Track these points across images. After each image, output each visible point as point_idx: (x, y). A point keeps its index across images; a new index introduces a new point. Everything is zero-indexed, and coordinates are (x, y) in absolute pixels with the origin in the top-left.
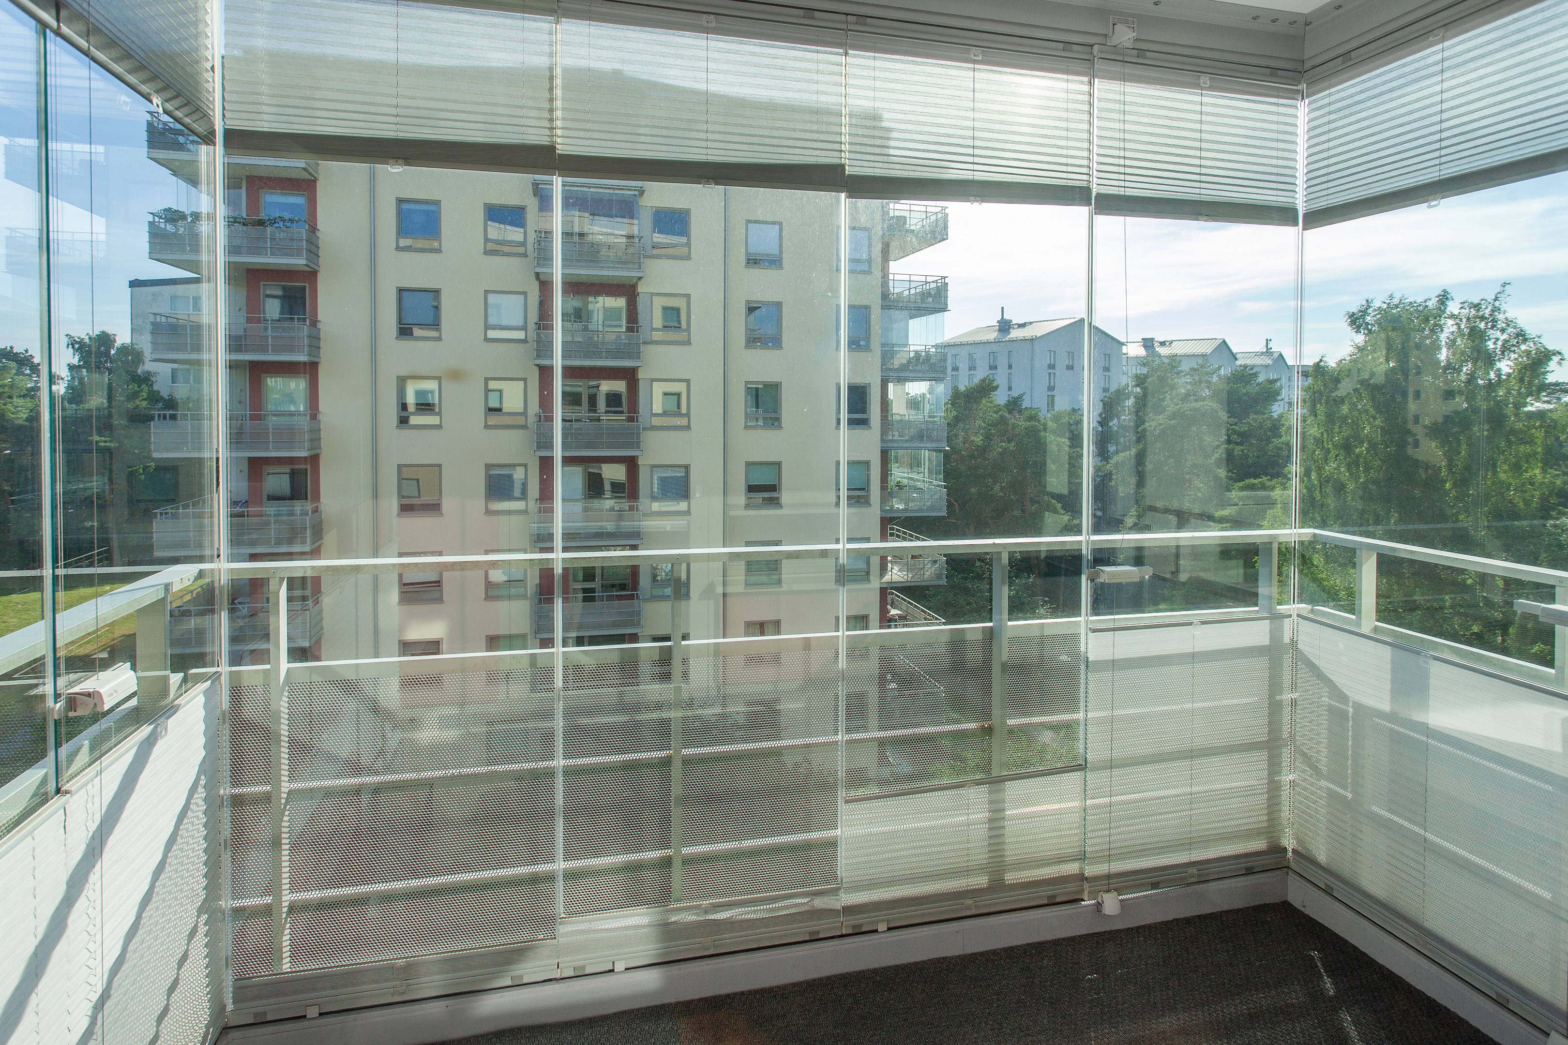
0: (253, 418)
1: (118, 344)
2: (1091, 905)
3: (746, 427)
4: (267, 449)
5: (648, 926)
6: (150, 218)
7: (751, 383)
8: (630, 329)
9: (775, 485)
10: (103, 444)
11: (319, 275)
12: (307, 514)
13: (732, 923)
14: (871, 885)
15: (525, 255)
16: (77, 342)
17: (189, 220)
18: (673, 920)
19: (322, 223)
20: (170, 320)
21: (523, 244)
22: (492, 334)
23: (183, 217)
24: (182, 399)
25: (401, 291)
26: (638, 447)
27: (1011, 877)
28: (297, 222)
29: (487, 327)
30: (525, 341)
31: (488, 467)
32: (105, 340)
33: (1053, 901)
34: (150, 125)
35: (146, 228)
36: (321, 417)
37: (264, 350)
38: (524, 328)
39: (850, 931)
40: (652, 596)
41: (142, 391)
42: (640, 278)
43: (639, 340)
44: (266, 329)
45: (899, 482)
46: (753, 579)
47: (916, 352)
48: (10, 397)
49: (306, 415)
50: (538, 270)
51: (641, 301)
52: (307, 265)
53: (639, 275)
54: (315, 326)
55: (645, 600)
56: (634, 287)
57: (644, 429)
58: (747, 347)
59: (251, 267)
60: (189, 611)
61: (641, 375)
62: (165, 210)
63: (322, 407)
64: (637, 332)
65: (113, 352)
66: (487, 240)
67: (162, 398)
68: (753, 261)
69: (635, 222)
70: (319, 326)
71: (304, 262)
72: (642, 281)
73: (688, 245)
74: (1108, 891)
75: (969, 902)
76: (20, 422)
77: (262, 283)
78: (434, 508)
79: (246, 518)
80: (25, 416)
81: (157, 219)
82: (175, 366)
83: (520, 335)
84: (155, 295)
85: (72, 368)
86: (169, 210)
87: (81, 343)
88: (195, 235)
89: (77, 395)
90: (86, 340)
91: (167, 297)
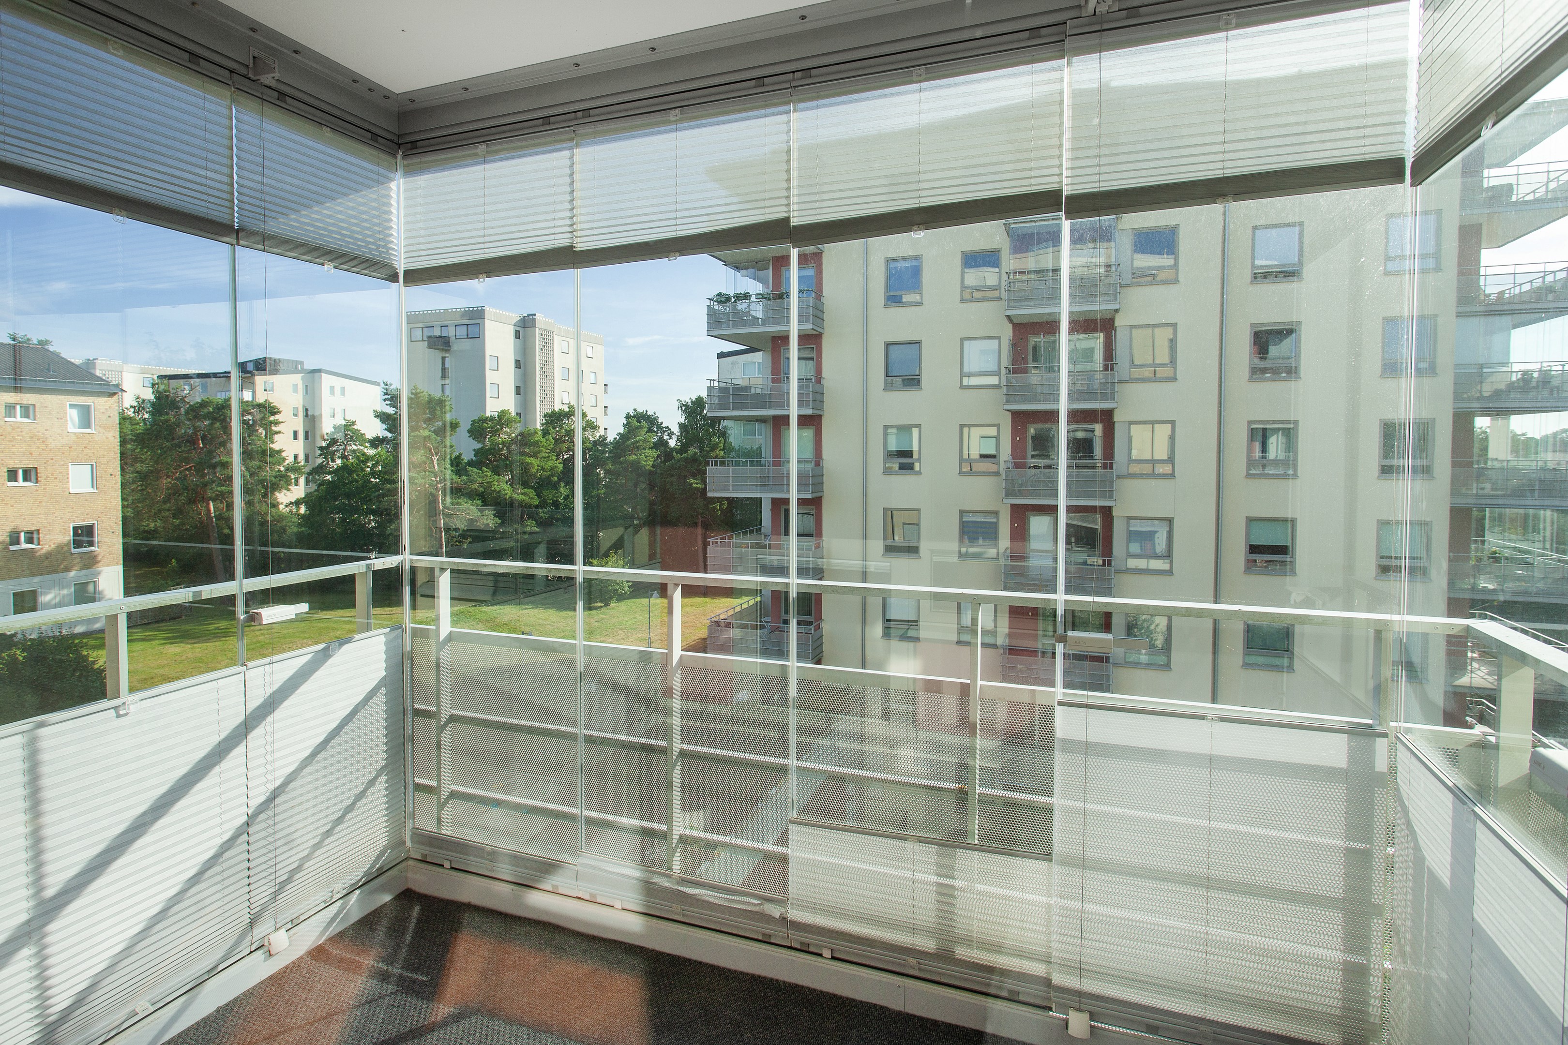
0: (775, 464)
2: (1059, 1019)
3: (1249, 476)
4: (783, 491)
5: (636, 879)
6: (708, 302)
7: (1254, 422)
8: (1106, 368)
9: (1286, 547)
10: (695, 486)
11: (823, 336)
12: (811, 550)
13: (697, 900)
14: (814, 908)
15: (999, 299)
16: (683, 405)
17: (733, 300)
18: (654, 881)
19: (827, 290)
20: (721, 384)
21: (997, 288)
22: (965, 381)
23: (728, 299)
25: (888, 345)
26: (1111, 496)
27: (961, 952)
28: (807, 291)
29: (962, 375)
30: (997, 387)
31: (962, 513)
33: (1015, 998)
35: (705, 311)
36: (824, 464)
37: (781, 405)
38: (997, 373)
39: (798, 946)
40: (1126, 662)
41: (720, 442)
42: (1117, 311)
43: (1114, 378)
45: (1495, 553)
46: (1253, 659)
47: (1525, 373)
48: (644, 449)
49: (812, 462)
50: (1009, 313)
51: (1121, 336)
52: (816, 329)
53: (1117, 307)
54: (820, 383)
55: (1116, 665)
56: (1111, 321)
57: (1118, 477)
58: (1251, 380)
59: (775, 335)
60: (731, 623)
61: (1117, 418)
62: (718, 295)
64: (1112, 370)
65: (704, 412)
66: (963, 287)
68: (1262, 276)
69: (1112, 244)
70: (823, 382)
71: (811, 327)
72: (1120, 313)
73: (1176, 266)
74: (1080, 1010)
75: (911, 960)
76: (648, 468)
77: (782, 348)
78: (913, 550)
79: (768, 550)
81: (712, 303)
83: (994, 380)
84: (733, 363)
85: (681, 426)
86: (720, 295)
87: (686, 405)
88: (736, 312)
89: (683, 449)
90: (690, 404)
91: (741, 365)
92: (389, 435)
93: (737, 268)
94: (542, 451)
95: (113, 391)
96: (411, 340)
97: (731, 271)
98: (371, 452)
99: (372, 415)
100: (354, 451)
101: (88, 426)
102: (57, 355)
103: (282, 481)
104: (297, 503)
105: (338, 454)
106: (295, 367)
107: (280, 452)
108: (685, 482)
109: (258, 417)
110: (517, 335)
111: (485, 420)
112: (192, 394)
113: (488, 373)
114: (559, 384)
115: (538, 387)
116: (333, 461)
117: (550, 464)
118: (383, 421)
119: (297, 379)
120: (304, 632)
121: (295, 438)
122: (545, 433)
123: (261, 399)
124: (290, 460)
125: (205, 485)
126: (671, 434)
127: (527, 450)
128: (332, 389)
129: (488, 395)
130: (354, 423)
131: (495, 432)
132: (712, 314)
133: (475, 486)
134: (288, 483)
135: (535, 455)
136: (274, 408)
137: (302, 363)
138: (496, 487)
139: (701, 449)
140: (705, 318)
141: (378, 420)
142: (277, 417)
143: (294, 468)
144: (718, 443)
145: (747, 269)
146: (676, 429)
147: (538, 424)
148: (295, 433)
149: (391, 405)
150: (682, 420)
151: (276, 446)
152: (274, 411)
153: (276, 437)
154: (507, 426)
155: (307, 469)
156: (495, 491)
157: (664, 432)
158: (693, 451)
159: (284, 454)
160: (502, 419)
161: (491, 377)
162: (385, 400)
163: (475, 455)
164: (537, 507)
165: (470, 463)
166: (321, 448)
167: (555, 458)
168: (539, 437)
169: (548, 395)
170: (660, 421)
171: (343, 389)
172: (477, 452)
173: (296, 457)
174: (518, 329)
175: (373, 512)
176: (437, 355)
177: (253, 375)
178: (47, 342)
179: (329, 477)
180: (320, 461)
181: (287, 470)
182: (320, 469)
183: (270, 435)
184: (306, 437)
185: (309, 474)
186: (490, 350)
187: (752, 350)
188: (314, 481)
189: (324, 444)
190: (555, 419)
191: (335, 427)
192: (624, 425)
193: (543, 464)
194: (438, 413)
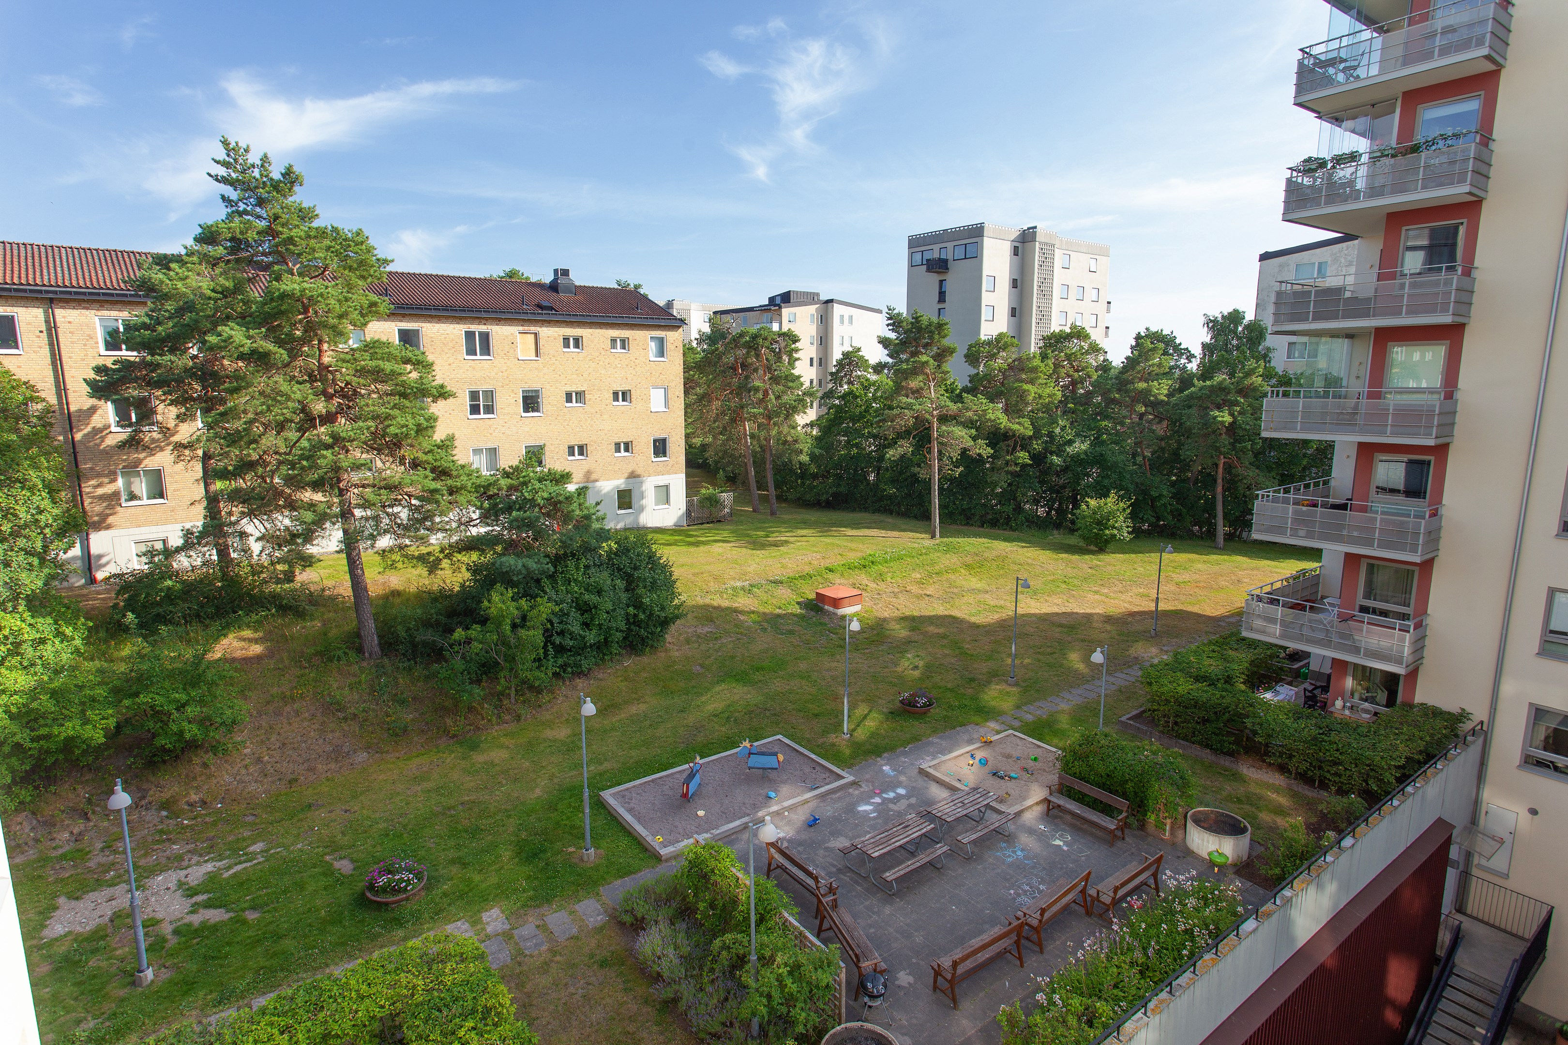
0: (1371, 395)
1: (1245, 322)
4: (1383, 433)
6: (1288, 174)
10: (1219, 419)
11: (1485, 206)
12: (1423, 516)
16: (1211, 321)
17: (1329, 165)
19: (1499, 129)
20: (1295, 287)
23: (1323, 164)
24: (1295, 374)
28: (1465, 135)
32: (1235, 317)
34: (1300, 63)
35: (1283, 186)
36: (1458, 395)
37: (1396, 312)
41: (1259, 367)
44: (1402, 286)
48: (1157, 375)
49: (1439, 393)
52: (1470, 193)
54: (1469, 275)
59: (1393, 210)
60: (1278, 600)
62: (1305, 161)
63: (1462, 383)
65: (1240, 329)
67: (1276, 374)
70: (1475, 274)
71: (1466, 188)
77: (1404, 228)
79: (1348, 512)
80: (1166, 392)
81: (1295, 174)
82: (1293, 339)
84: (1281, 266)
85: (1205, 346)
86: (1309, 160)
87: (1215, 321)
88: (1331, 184)
89: (1206, 372)
90: (1219, 319)
91: (1293, 267)
92: (890, 360)
93: (1337, 120)
94: (1040, 377)
95: (678, 323)
96: (912, 265)
97: (1327, 126)
98: (874, 377)
99: (876, 340)
100: (859, 377)
101: (663, 356)
102: (645, 297)
103: (799, 405)
104: (812, 425)
105: (845, 380)
106: (809, 298)
107: (799, 377)
108: (1208, 414)
109: (783, 344)
110: (1016, 251)
111: (980, 344)
112: (734, 326)
113: (984, 295)
114: (1057, 305)
115: (1034, 308)
116: (841, 386)
117: (1048, 391)
118: (885, 347)
119: (812, 309)
120: (813, 546)
121: (811, 365)
122: (1044, 357)
123: (785, 329)
124: (807, 384)
125: (742, 407)
126: (1190, 357)
127: (1024, 376)
128: (842, 317)
129: (983, 318)
130: (859, 350)
131: (992, 356)
132: (1292, 188)
133: (970, 414)
134: (805, 407)
135: (1032, 382)
136: (795, 336)
137: (818, 295)
138: (991, 416)
139: (1232, 375)
140: (1282, 196)
141: (881, 346)
142: (797, 344)
143: (809, 393)
144: (1256, 368)
145: (1354, 118)
146: (1197, 351)
147: (1034, 347)
148: (812, 359)
149: (893, 330)
150: (1207, 339)
151: (796, 372)
152: (796, 340)
153: (797, 363)
154: (1004, 350)
155: (819, 394)
156: (990, 419)
157: (1182, 354)
158: (1220, 377)
159: (802, 379)
160: (998, 343)
161: (987, 298)
162: (888, 325)
163: (970, 381)
164: (1030, 438)
165: (965, 390)
166: (832, 374)
167: (1053, 384)
168: (1037, 362)
169: (1045, 316)
170: (1177, 341)
171: (851, 317)
172: (972, 379)
173: (811, 382)
174: (1017, 244)
175: (875, 437)
176: (934, 278)
177: (780, 307)
178: (639, 286)
179: (837, 402)
180: (830, 386)
181: (804, 394)
182: (829, 395)
183: (792, 362)
184: (820, 365)
185: (822, 398)
186: (987, 269)
187: (1348, 237)
188: (825, 405)
189: (834, 370)
190: (1055, 342)
191: (843, 354)
192: (1132, 347)
193: (1040, 391)
194: (936, 337)
